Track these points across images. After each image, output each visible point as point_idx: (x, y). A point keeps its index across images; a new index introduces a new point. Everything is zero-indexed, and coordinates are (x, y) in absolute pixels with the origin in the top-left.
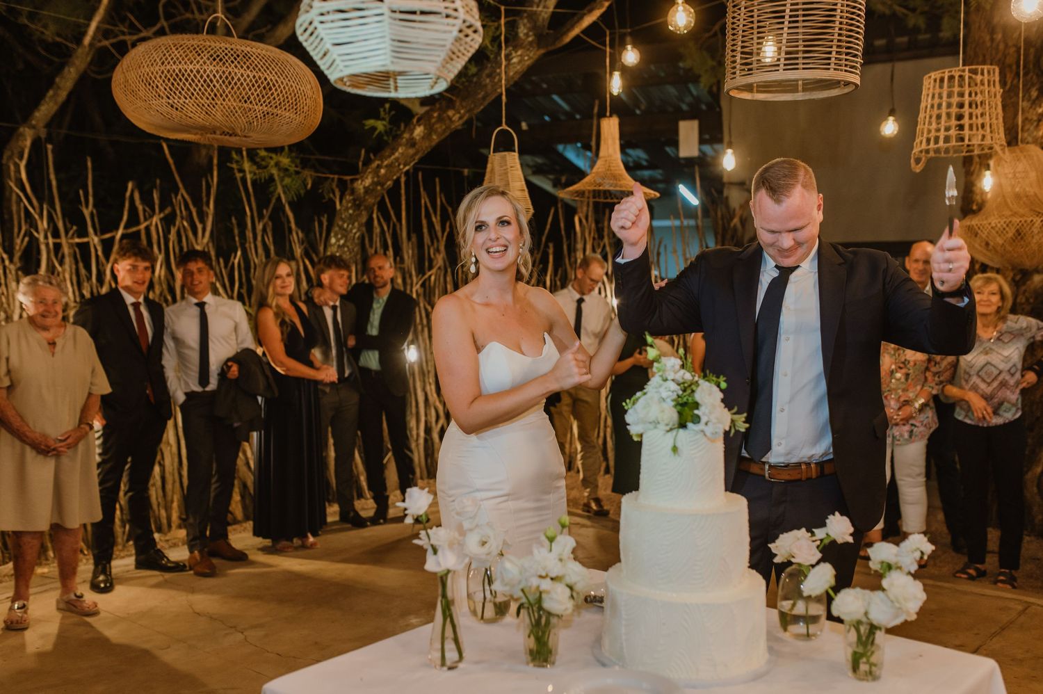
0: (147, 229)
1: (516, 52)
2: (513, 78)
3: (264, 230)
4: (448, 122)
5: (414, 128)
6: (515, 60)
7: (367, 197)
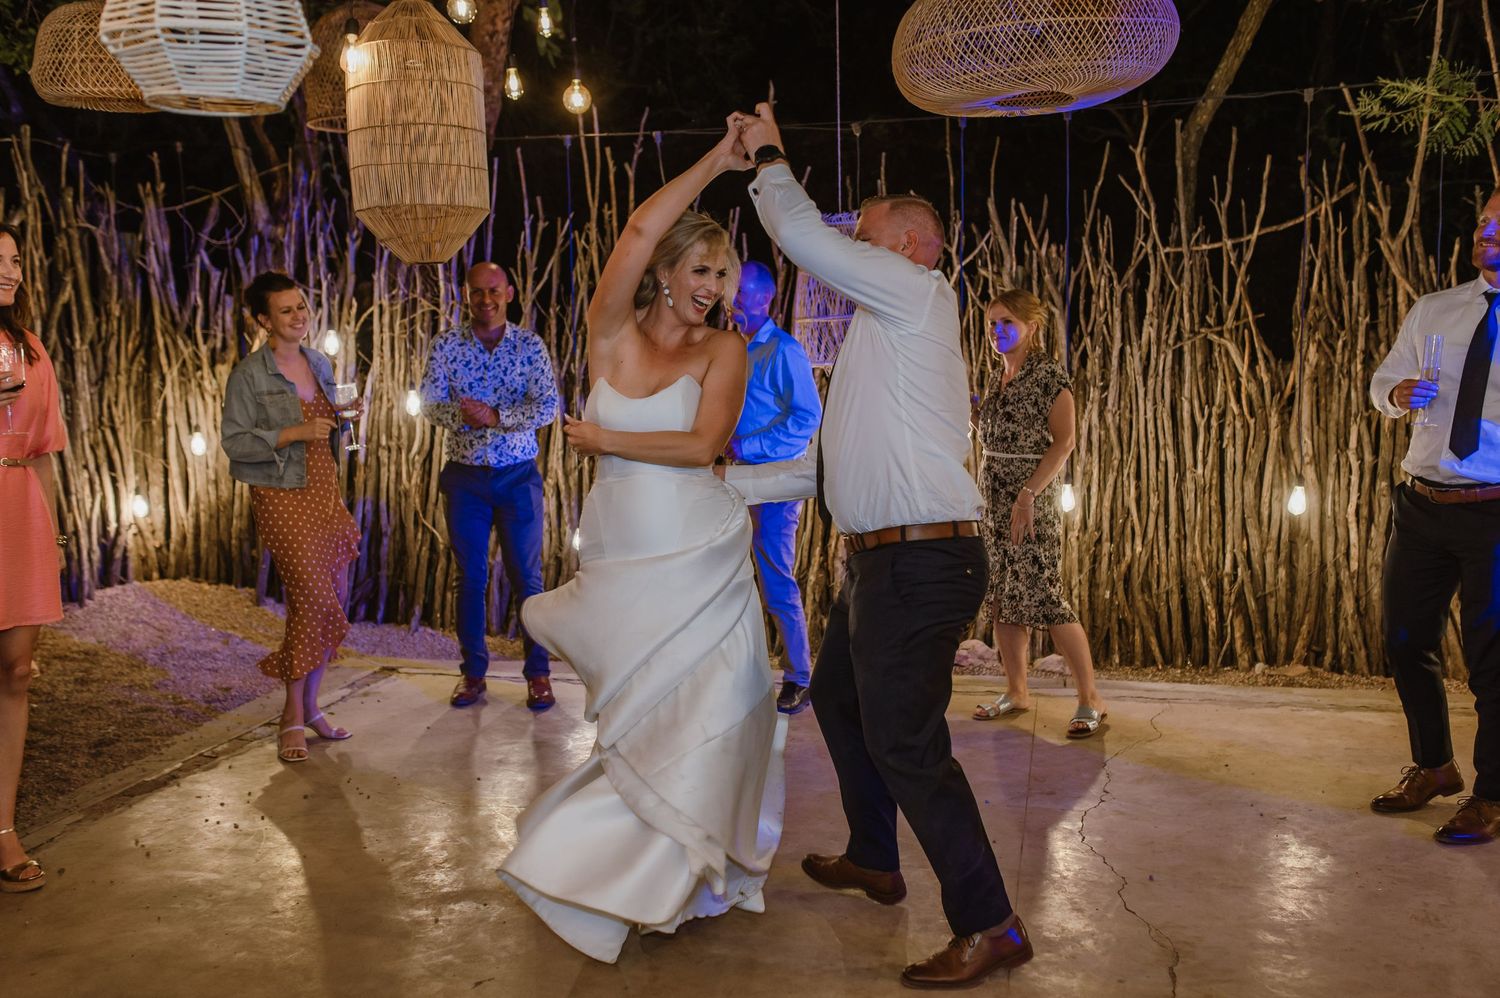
0: (1315, 218)
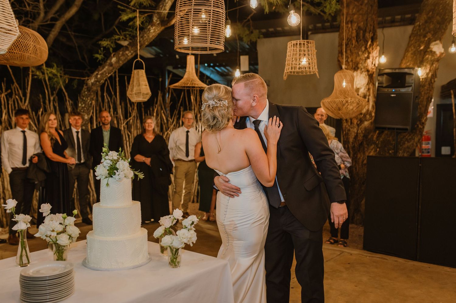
1: (152, 28)
2: (152, 38)
3: (54, 100)
4: (126, 56)
5: (112, 58)
6: (152, 31)
7: (93, 87)
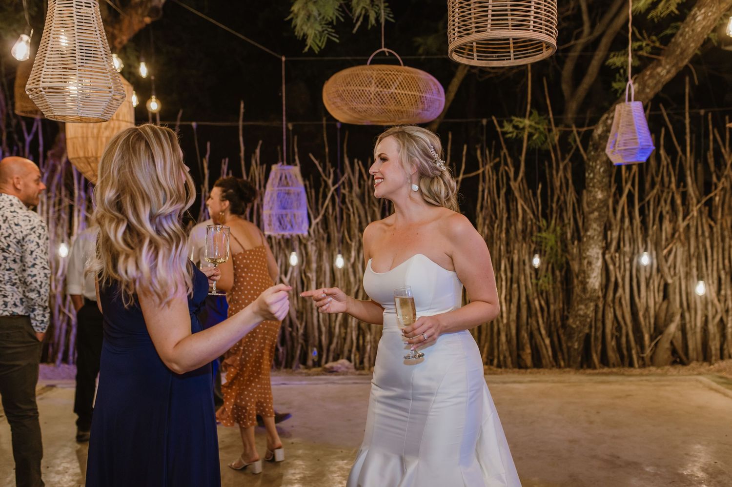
1: (700, 11)
3: (565, 169)
4: (658, 77)
7: (601, 142)
